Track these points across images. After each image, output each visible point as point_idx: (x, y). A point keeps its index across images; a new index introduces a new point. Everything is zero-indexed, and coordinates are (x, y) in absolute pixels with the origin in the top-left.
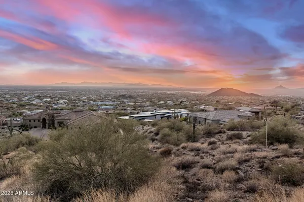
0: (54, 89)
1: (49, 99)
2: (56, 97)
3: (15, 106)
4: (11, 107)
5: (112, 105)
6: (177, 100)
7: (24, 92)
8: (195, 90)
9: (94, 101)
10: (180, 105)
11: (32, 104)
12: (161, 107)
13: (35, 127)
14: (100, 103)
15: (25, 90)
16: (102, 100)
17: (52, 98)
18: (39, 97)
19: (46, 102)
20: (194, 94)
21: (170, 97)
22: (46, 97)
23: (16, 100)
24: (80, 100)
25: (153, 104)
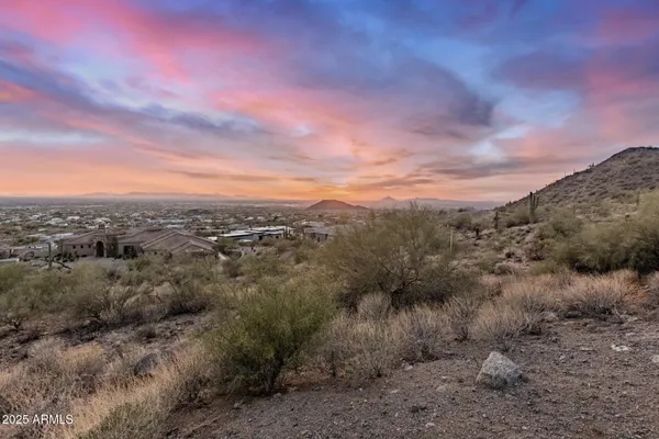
0: (83, 202)
1: (77, 218)
2: (89, 214)
3: (19, 228)
4: (14, 231)
5: (182, 223)
6: (270, 214)
7: (31, 208)
8: (290, 202)
9: (153, 218)
10: (275, 222)
11: (49, 225)
12: (251, 224)
13: (85, 256)
14: (162, 221)
15: (31, 205)
16: (165, 217)
17: (82, 216)
18: (58, 215)
19: (73, 221)
20: (291, 208)
21: (260, 211)
22: (72, 214)
23: (17, 219)
24: (130, 219)
25: (240, 221)
